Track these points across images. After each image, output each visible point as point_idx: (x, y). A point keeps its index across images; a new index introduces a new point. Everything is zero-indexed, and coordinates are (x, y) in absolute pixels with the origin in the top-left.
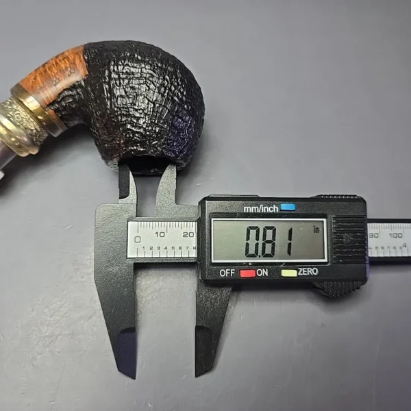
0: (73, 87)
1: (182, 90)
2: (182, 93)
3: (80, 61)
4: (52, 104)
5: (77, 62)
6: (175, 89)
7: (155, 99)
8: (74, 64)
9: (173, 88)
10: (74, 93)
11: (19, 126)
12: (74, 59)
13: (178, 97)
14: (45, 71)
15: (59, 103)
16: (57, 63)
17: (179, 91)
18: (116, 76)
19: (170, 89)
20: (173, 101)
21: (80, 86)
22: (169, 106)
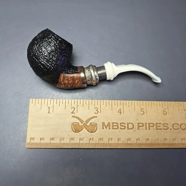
0: (67, 73)
1: (34, 48)
2: (35, 47)
3: (61, 80)
4: (77, 73)
5: (62, 80)
6: (36, 49)
7: (45, 49)
8: (63, 80)
9: (37, 50)
10: (69, 72)
11: (90, 72)
12: (62, 81)
13: (37, 46)
14: (73, 83)
15: (75, 72)
16: (68, 84)
17: (35, 48)
18: (52, 64)
19: (38, 50)
20: (39, 46)
21: (65, 72)
22: (41, 45)
